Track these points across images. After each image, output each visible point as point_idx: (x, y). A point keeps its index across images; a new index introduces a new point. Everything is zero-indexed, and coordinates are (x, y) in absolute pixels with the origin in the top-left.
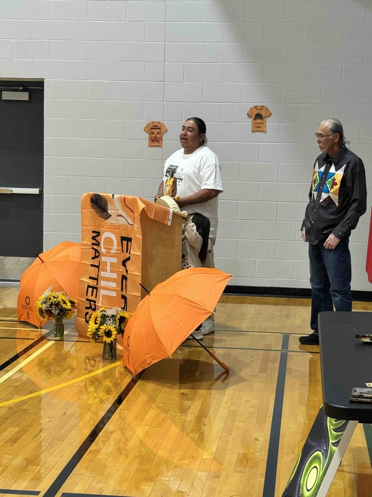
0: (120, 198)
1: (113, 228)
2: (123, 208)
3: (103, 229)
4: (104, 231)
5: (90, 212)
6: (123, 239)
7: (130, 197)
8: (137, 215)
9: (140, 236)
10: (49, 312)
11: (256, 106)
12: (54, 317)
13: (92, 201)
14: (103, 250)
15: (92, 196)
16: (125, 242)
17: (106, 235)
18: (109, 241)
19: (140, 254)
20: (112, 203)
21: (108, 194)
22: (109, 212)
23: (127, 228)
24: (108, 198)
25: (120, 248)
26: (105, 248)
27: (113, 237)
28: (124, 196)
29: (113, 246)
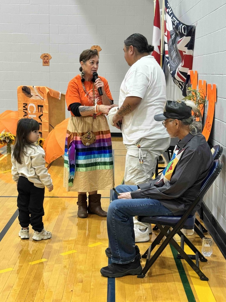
0: (37, 88)
1: (34, 101)
2: (38, 92)
3: (28, 102)
4: (29, 103)
5: (22, 95)
6: (39, 106)
7: (41, 87)
8: (46, 95)
9: (47, 104)
10: (4, 141)
11: (94, 46)
12: (7, 143)
13: (23, 89)
14: (29, 112)
15: (23, 87)
16: (40, 108)
17: (30, 105)
18: (32, 107)
19: (47, 112)
20: (33, 90)
21: (31, 86)
22: (32, 94)
23: (41, 101)
24: (31, 88)
25: (38, 110)
26: (30, 111)
27: (34, 106)
28: (39, 86)
29: (34, 110)
